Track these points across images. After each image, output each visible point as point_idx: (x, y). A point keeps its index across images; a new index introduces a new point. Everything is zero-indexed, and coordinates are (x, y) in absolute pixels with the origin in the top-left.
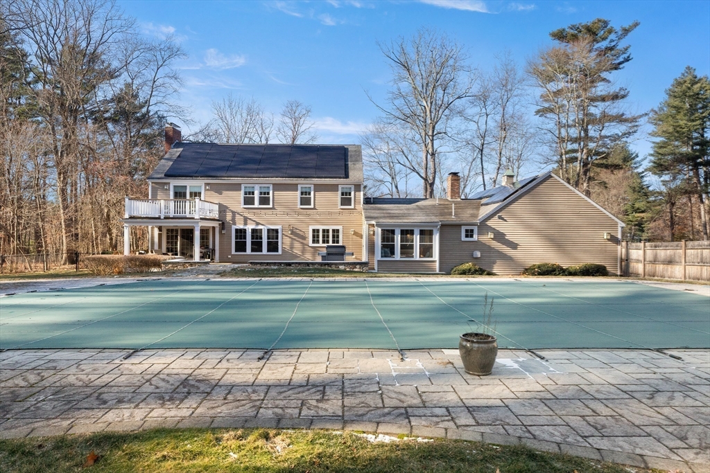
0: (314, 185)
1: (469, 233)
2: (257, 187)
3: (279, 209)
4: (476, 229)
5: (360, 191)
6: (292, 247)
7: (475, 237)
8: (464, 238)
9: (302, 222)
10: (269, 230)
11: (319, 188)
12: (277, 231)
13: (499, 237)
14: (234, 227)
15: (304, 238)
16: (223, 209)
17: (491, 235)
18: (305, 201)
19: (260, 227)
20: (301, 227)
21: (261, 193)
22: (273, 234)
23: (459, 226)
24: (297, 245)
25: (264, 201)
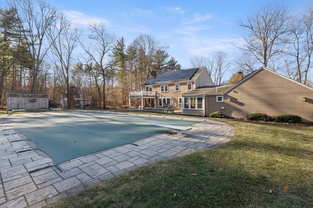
0: (180, 83)
1: (220, 99)
2: (164, 85)
3: (170, 92)
4: (223, 97)
5: (194, 84)
6: (174, 104)
7: (223, 100)
8: (217, 101)
9: (176, 96)
10: (167, 99)
11: (181, 84)
12: (169, 99)
13: (234, 100)
14: (159, 98)
15: (177, 101)
16: (156, 92)
17: (229, 100)
18: (177, 89)
19: (165, 98)
20: (176, 97)
21: (165, 87)
22: (168, 100)
23: (215, 96)
24: (175, 104)
25: (166, 90)
